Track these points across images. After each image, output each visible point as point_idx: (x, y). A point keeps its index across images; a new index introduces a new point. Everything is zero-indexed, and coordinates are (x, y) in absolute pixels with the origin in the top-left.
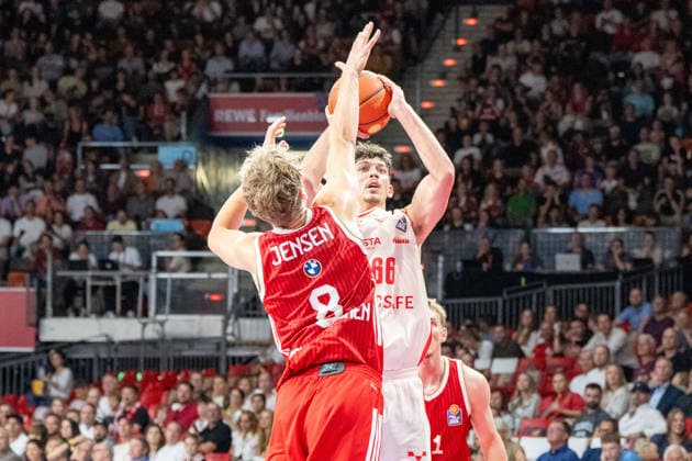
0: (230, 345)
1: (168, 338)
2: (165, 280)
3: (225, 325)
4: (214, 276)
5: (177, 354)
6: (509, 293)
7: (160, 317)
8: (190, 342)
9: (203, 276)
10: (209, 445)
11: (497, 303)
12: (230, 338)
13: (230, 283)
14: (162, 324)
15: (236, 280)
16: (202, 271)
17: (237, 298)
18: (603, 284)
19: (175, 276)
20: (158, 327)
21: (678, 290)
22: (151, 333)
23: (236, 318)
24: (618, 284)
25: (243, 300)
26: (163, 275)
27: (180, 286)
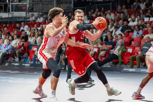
0: (27, 18)
1: (14, 17)
2: (13, 4)
3: (26, 14)
4: (24, 3)
5: (16, 20)
6: (87, 6)
7: (12, 12)
8: (19, 18)
9: (21, 3)
10: (23, 40)
11: (85, 8)
12: (27, 17)
13: (27, 5)
14: (13, 14)
15: (28, 4)
16: (21, 2)
17: (29, 8)
18: (108, 4)
19: (15, 3)
20: (12, 14)
21: (124, 5)
22: (10, 16)
23: (29, 12)
24: (111, 4)
25: (30, 9)
26: (13, 3)
27: (17, 6)
